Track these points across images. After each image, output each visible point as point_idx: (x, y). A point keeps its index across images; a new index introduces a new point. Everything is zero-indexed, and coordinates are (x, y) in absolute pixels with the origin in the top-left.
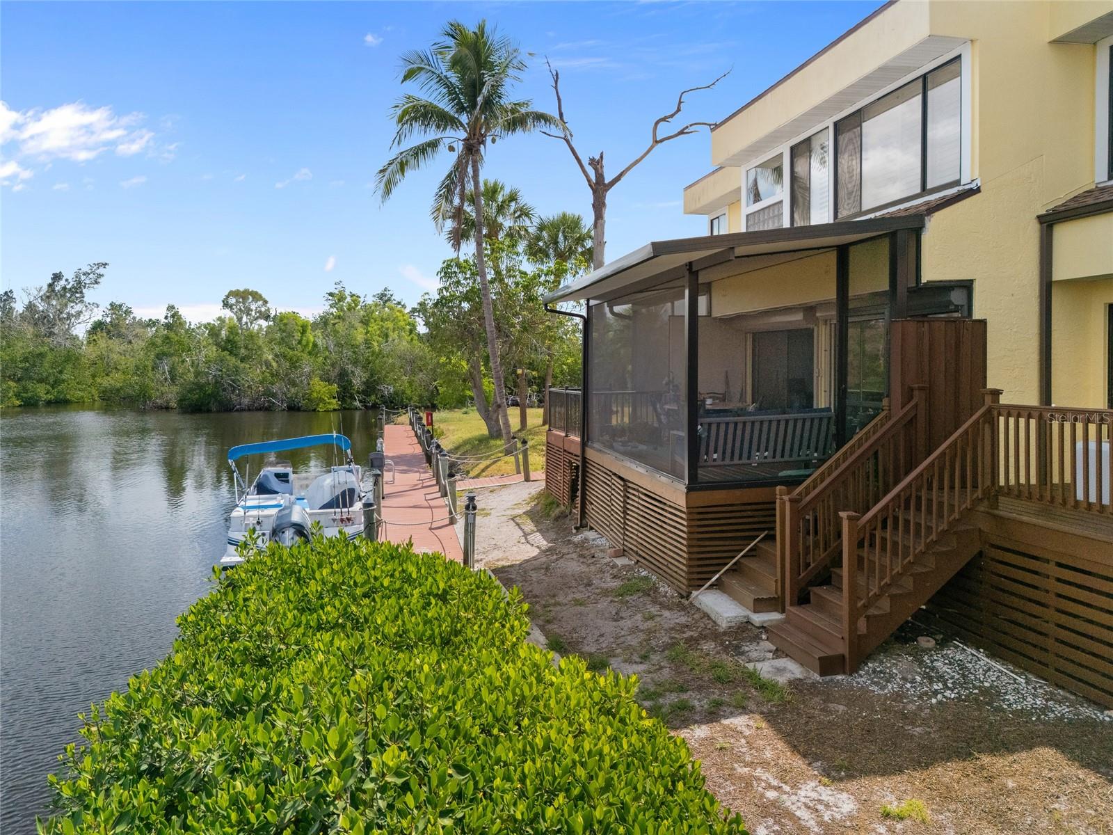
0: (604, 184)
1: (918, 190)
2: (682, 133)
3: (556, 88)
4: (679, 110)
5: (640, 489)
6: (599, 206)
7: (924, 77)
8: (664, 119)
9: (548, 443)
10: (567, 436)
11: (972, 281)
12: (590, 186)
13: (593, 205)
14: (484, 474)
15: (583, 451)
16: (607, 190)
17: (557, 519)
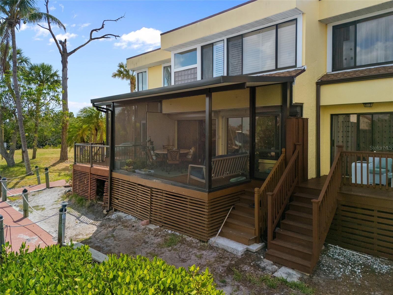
0: (67, 53)
1: (274, 68)
2: (103, 37)
3: (47, 6)
4: (103, 27)
5: (164, 192)
6: (64, 63)
7: (277, 25)
8: (95, 30)
9: (74, 170)
10: (92, 167)
11: (302, 104)
12: (61, 53)
13: (62, 61)
14: (17, 186)
15: (111, 174)
16: (68, 56)
17: (89, 207)
